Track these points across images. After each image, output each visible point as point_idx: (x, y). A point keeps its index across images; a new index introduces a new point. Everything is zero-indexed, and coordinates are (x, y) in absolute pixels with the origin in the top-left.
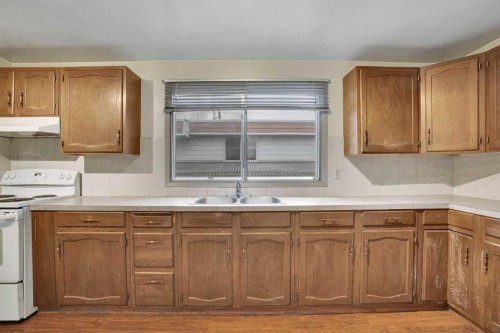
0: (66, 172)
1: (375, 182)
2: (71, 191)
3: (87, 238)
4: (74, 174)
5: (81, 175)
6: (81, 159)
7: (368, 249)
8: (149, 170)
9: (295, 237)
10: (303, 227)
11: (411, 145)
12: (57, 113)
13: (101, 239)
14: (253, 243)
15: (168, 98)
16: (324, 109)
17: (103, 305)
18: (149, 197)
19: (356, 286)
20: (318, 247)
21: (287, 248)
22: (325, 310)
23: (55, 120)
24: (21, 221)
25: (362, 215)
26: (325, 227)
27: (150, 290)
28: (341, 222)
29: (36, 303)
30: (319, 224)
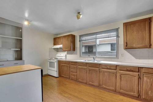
0: (64, 54)
1: (136, 58)
2: (64, 58)
3: (64, 66)
4: (65, 55)
5: (66, 55)
6: (66, 52)
7: (121, 77)
8: (77, 54)
9: (100, 70)
10: (102, 68)
11: (147, 46)
12: (62, 44)
13: (66, 66)
14: (91, 70)
15: (80, 39)
16: (118, 36)
17: (66, 78)
18: (77, 59)
19: (117, 86)
20: (106, 74)
21: (98, 73)
22: (108, 91)
23: (62, 45)
24: (57, 62)
25: (119, 67)
26: (107, 69)
27: (73, 76)
28: (112, 68)
29: (59, 75)
30: (106, 68)
